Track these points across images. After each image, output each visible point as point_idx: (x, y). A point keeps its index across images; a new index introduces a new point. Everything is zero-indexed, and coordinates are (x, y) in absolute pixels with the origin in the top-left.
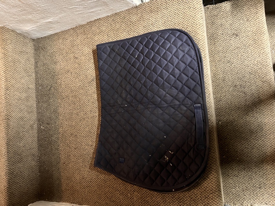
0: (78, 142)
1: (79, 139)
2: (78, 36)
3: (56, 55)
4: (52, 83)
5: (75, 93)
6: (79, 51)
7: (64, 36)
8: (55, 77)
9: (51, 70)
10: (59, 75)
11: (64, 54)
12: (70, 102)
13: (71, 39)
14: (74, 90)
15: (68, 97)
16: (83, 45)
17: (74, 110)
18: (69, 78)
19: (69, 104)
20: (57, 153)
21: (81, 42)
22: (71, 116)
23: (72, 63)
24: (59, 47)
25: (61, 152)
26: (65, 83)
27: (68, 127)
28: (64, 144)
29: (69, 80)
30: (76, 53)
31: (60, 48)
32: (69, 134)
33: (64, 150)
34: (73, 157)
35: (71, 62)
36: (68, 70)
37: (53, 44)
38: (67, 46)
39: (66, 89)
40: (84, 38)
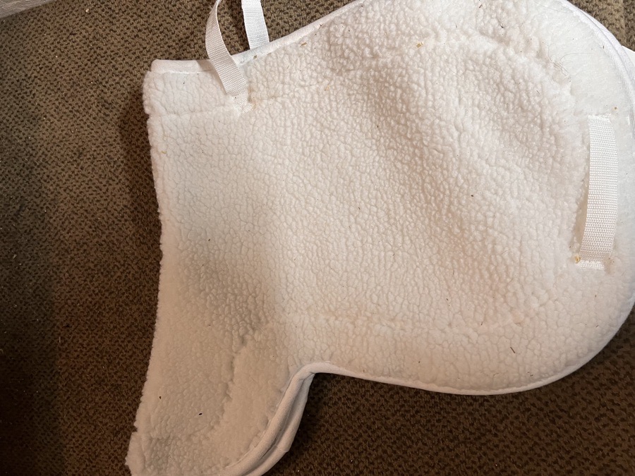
1: (127, 399)
2: (114, 21)
4: (23, 194)
5: (107, 232)
7: (61, 21)
8: (35, 172)
9: (19, 147)
10: (48, 166)
11: (62, 89)
12: (92, 265)
13: (87, 32)
15: (85, 247)
16: (134, 57)
17: (107, 294)
18: (87, 180)
19: (89, 271)
21: (126, 45)
22: (95, 316)
23: (94, 121)
24: (44, 61)
25: (67, 441)
26: (72, 194)
27: (88, 354)
28: (74, 414)
29: (84, 184)
30: (108, 85)
31: (47, 64)
35: (91, 119)
36: (81, 150)
37: (21, 49)
38: (72, 56)
39: (76, 217)
40: (135, 28)
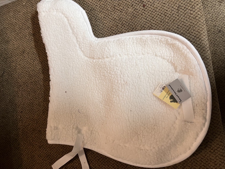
0: (43, 139)
3: (7, 32)
6: (35, 26)
14: (33, 75)
20: (18, 153)
32: (31, 130)
33: (26, 150)
34: (38, 158)
